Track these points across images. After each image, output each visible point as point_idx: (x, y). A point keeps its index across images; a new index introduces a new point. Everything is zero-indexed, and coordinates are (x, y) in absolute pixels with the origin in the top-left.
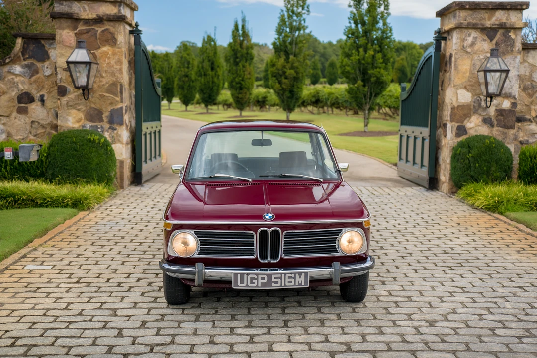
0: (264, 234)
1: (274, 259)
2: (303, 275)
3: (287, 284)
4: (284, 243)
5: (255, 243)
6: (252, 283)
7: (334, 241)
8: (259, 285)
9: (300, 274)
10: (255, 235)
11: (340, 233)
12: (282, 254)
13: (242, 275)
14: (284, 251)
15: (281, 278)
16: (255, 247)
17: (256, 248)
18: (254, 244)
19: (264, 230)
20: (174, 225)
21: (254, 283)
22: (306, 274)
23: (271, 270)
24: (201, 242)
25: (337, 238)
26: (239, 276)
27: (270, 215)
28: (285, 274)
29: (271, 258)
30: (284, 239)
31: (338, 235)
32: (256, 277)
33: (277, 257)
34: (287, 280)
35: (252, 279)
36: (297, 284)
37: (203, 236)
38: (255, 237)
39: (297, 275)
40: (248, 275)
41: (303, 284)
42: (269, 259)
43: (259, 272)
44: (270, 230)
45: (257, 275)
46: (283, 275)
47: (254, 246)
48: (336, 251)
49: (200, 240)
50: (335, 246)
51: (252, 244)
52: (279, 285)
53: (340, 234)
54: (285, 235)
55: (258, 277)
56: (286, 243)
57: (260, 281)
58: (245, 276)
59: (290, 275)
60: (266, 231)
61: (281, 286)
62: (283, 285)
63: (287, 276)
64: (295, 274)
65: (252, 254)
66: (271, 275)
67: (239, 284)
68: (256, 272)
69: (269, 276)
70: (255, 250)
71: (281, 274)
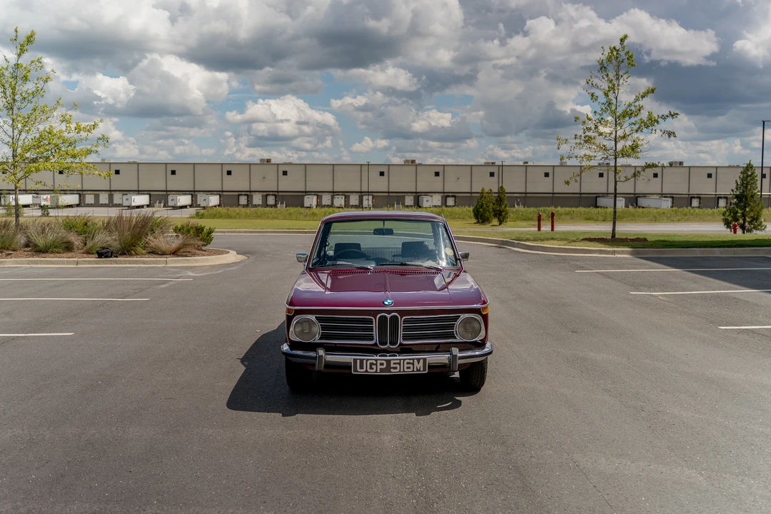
0: (383, 319)
2: (422, 360)
3: (406, 370)
5: (374, 328)
6: (371, 368)
7: (452, 327)
10: (374, 320)
12: (400, 340)
13: (362, 361)
15: (399, 364)
17: (375, 333)
20: (296, 310)
21: (373, 369)
22: (425, 360)
23: (390, 356)
26: (358, 361)
27: (389, 301)
28: (404, 360)
29: (390, 344)
30: (402, 325)
32: (375, 362)
34: (406, 366)
35: (371, 364)
36: (415, 370)
38: (374, 323)
39: (415, 360)
40: (368, 360)
41: (422, 369)
43: (378, 358)
44: (388, 316)
45: (376, 360)
46: (402, 361)
48: (455, 338)
51: (371, 329)
52: (398, 370)
56: (405, 329)
57: (379, 367)
58: (365, 361)
59: (409, 361)
60: (385, 316)
61: (400, 371)
63: (406, 361)
64: (413, 359)
65: (372, 339)
66: (390, 360)
67: (358, 369)
68: (375, 358)
71: (400, 360)
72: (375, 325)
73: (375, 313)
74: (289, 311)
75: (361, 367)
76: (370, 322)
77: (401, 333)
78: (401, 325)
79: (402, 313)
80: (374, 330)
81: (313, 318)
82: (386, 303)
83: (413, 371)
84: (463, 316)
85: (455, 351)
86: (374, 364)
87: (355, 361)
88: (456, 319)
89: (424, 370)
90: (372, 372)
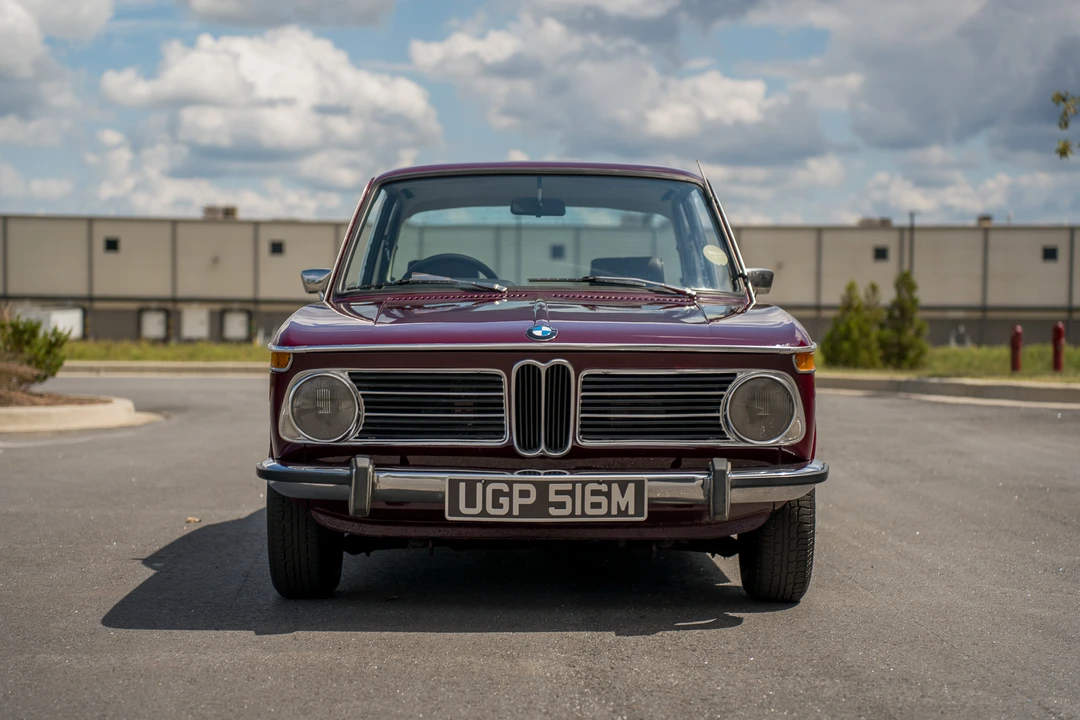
1: (556, 449)
2: (631, 487)
3: (589, 511)
4: (583, 405)
5: (505, 401)
6: (497, 505)
7: (714, 403)
8: (516, 512)
9: (623, 485)
10: (505, 379)
11: (730, 382)
13: (471, 486)
14: (582, 426)
15: (572, 493)
16: (506, 415)
17: (509, 417)
18: (502, 405)
19: (528, 366)
21: (501, 506)
22: (640, 485)
23: (545, 474)
24: (366, 403)
25: (722, 396)
26: (462, 486)
27: (544, 328)
28: (584, 483)
29: (549, 446)
30: (580, 394)
31: (725, 389)
32: (505, 488)
33: (562, 446)
34: (589, 499)
35: (497, 494)
36: (614, 511)
37: (372, 386)
38: (505, 386)
39: (615, 487)
40: (486, 483)
41: (631, 511)
42: (543, 447)
43: (516, 476)
44: (543, 367)
45: (510, 483)
46: (579, 486)
47: (502, 412)
49: (363, 395)
50: (718, 418)
51: (498, 406)
52: (568, 511)
53: (730, 386)
54: (584, 383)
55: (511, 488)
56: (587, 405)
57: (518, 501)
58: (479, 486)
59: (596, 487)
60: (534, 367)
61: (573, 515)
62: (578, 512)
63: (589, 487)
64: (609, 483)
65: (499, 434)
66: (547, 483)
67: (462, 508)
68: (508, 476)
69: (542, 487)
70: (506, 422)
71: (574, 483)
72: (508, 393)
73: (505, 358)
74: (278, 358)
75: (471, 503)
76: (494, 383)
77: (576, 414)
78: (577, 395)
79: (581, 359)
80: (506, 408)
81: (342, 375)
82: (538, 333)
83: (609, 514)
84: (743, 375)
85: (722, 464)
86: (505, 494)
87: (454, 485)
88: (725, 381)
89: (639, 511)
90: (497, 514)
